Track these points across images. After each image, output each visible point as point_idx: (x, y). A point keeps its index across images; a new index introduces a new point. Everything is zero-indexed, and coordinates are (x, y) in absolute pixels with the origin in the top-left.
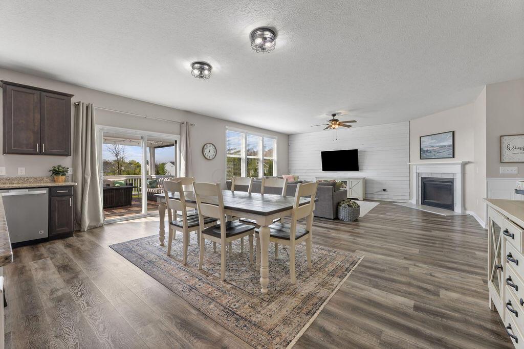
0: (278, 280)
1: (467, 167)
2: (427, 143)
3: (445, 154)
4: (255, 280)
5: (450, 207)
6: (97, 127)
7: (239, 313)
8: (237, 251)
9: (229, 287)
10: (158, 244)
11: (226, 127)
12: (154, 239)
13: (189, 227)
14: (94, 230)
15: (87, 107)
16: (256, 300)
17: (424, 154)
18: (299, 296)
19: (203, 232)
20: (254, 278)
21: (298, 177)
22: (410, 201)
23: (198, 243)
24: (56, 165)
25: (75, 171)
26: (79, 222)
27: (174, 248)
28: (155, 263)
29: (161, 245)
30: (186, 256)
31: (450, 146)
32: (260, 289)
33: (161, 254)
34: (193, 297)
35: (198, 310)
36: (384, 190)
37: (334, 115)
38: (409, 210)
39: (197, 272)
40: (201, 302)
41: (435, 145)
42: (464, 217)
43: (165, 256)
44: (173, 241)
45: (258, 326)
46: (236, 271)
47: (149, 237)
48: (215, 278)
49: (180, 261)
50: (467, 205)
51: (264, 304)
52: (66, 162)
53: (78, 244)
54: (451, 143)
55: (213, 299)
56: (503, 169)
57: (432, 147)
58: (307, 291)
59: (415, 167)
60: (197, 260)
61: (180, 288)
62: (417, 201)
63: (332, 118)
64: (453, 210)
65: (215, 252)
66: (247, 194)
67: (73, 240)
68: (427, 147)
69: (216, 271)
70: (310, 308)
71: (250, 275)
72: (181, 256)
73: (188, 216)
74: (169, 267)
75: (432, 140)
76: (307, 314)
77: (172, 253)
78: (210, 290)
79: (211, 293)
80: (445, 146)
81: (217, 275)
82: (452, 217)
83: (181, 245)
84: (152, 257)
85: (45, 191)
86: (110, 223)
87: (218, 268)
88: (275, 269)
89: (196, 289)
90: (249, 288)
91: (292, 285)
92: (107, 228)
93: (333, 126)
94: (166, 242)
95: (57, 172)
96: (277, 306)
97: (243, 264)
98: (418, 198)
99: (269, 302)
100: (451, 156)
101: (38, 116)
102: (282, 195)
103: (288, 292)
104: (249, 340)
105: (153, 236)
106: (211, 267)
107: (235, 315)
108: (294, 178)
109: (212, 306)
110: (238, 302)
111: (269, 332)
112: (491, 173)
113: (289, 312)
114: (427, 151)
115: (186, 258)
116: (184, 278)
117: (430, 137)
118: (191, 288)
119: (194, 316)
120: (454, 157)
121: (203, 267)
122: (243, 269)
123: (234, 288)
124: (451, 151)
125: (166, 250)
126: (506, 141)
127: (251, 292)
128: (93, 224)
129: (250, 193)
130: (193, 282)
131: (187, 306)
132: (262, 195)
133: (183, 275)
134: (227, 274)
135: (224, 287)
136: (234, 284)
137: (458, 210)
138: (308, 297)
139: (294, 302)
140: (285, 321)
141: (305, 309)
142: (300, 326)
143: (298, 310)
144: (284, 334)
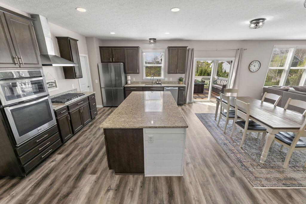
0: (275, 162)
4: (259, 155)
6: (195, 59)
7: (244, 163)
8: (255, 136)
9: (243, 151)
10: (214, 119)
12: (212, 115)
13: (229, 117)
14: (190, 104)
15: (192, 50)
16: (254, 163)
18: (284, 175)
19: (235, 122)
20: (259, 154)
23: (233, 124)
24: (180, 77)
25: (185, 79)
26: (185, 100)
27: (221, 123)
28: (212, 127)
29: (215, 120)
30: (226, 129)
32: (260, 160)
33: (214, 124)
34: (225, 147)
35: (226, 154)
39: (229, 138)
40: (228, 151)
43: (216, 126)
44: (221, 119)
45: (252, 173)
46: (249, 146)
47: (210, 114)
48: (237, 145)
49: (222, 131)
51: (259, 167)
52: (183, 76)
53: (185, 109)
55: (234, 153)
58: (292, 176)
60: (231, 133)
61: (220, 142)
65: (241, 132)
67: (183, 107)
69: (239, 142)
70: (288, 183)
71: (257, 151)
72: (223, 128)
73: (230, 111)
74: (217, 131)
76: (284, 184)
77: (219, 125)
78: (233, 148)
79: (233, 150)
81: (238, 143)
83: (224, 122)
84: (211, 124)
85: (177, 88)
86: (194, 102)
87: (240, 141)
88: (275, 156)
89: (227, 145)
90: (254, 157)
91: (283, 168)
92: (194, 104)
94: (218, 119)
95: (180, 80)
96: (266, 172)
97: (255, 144)
99: (262, 168)
101: (177, 58)
103: (278, 170)
104: (245, 174)
105: (212, 114)
106: (236, 139)
107: (242, 163)
109: (232, 155)
110: (245, 159)
111: (256, 177)
113: (272, 177)
115: (225, 130)
116: (223, 138)
118: (225, 144)
119: (224, 154)
121: (232, 137)
122: (255, 147)
123: (245, 153)
125: (217, 123)
127: (254, 159)
128: (189, 102)
129: (275, 106)
130: (226, 142)
131: (222, 150)
132: (285, 110)
133: (222, 137)
134: (244, 145)
135: (240, 150)
136: (246, 151)
138: (291, 179)
139: (278, 175)
140: (267, 179)
141: (284, 182)
142: (275, 185)
143: (279, 180)
144: (263, 183)
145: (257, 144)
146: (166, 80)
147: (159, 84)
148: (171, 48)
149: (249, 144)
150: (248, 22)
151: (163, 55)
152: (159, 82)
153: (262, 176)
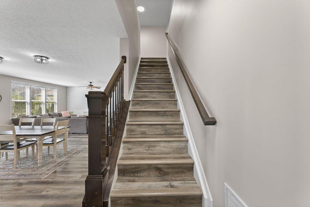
0: (48, 161)
7: (26, 174)
8: (24, 156)
9: (19, 169)
11: (11, 81)
18: (57, 163)
21: (72, 112)
37: (91, 83)
40: (3, 177)
45: (36, 174)
48: (10, 169)
51: (39, 169)
55: (10, 175)
65: (7, 160)
66: (31, 127)
71: (32, 163)
79: (8, 173)
91: (54, 160)
93: (90, 88)
96: (45, 168)
99: (42, 168)
102: (53, 125)
103: (52, 163)
104: (31, 178)
107: (24, 175)
108: (70, 113)
110: (25, 172)
111: (40, 174)
113: (50, 168)
122: (28, 162)
123: (22, 169)
127: (33, 167)
129: (33, 126)
132: (42, 126)
134: (17, 166)
135: (16, 170)
136: (22, 167)
138: (61, 162)
139: (54, 165)
140: (48, 170)
141: (58, 165)
142: (54, 169)
143: (55, 166)
144: (47, 173)
145: (29, 160)
149: (22, 162)
153: (44, 171)
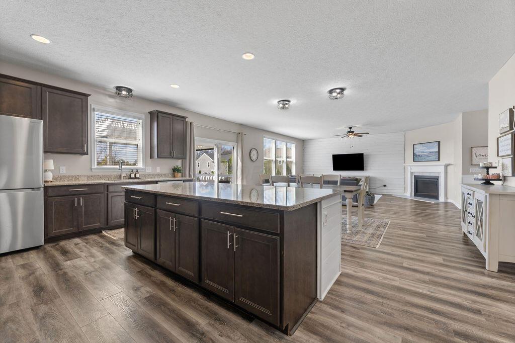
1: (449, 167)
2: (419, 149)
3: (432, 158)
5: (437, 197)
11: (264, 136)
15: (190, 124)
17: (416, 158)
22: (405, 194)
31: (436, 152)
36: (385, 186)
37: (350, 128)
38: (405, 200)
41: (425, 151)
42: (446, 204)
50: (449, 196)
54: (437, 150)
56: (472, 169)
57: (423, 152)
59: (409, 168)
62: (411, 194)
63: (349, 130)
64: (438, 199)
68: (419, 152)
75: (423, 147)
80: (433, 152)
82: (438, 204)
93: (350, 136)
95: (178, 170)
98: (412, 191)
100: (437, 160)
112: (465, 172)
114: (419, 155)
117: (421, 145)
120: (439, 160)
124: (437, 156)
126: (475, 150)
137: (442, 199)
146: (149, 170)
147: (136, 178)
148: (161, 114)
150: (275, 102)
151: (141, 123)
152: (135, 175)
